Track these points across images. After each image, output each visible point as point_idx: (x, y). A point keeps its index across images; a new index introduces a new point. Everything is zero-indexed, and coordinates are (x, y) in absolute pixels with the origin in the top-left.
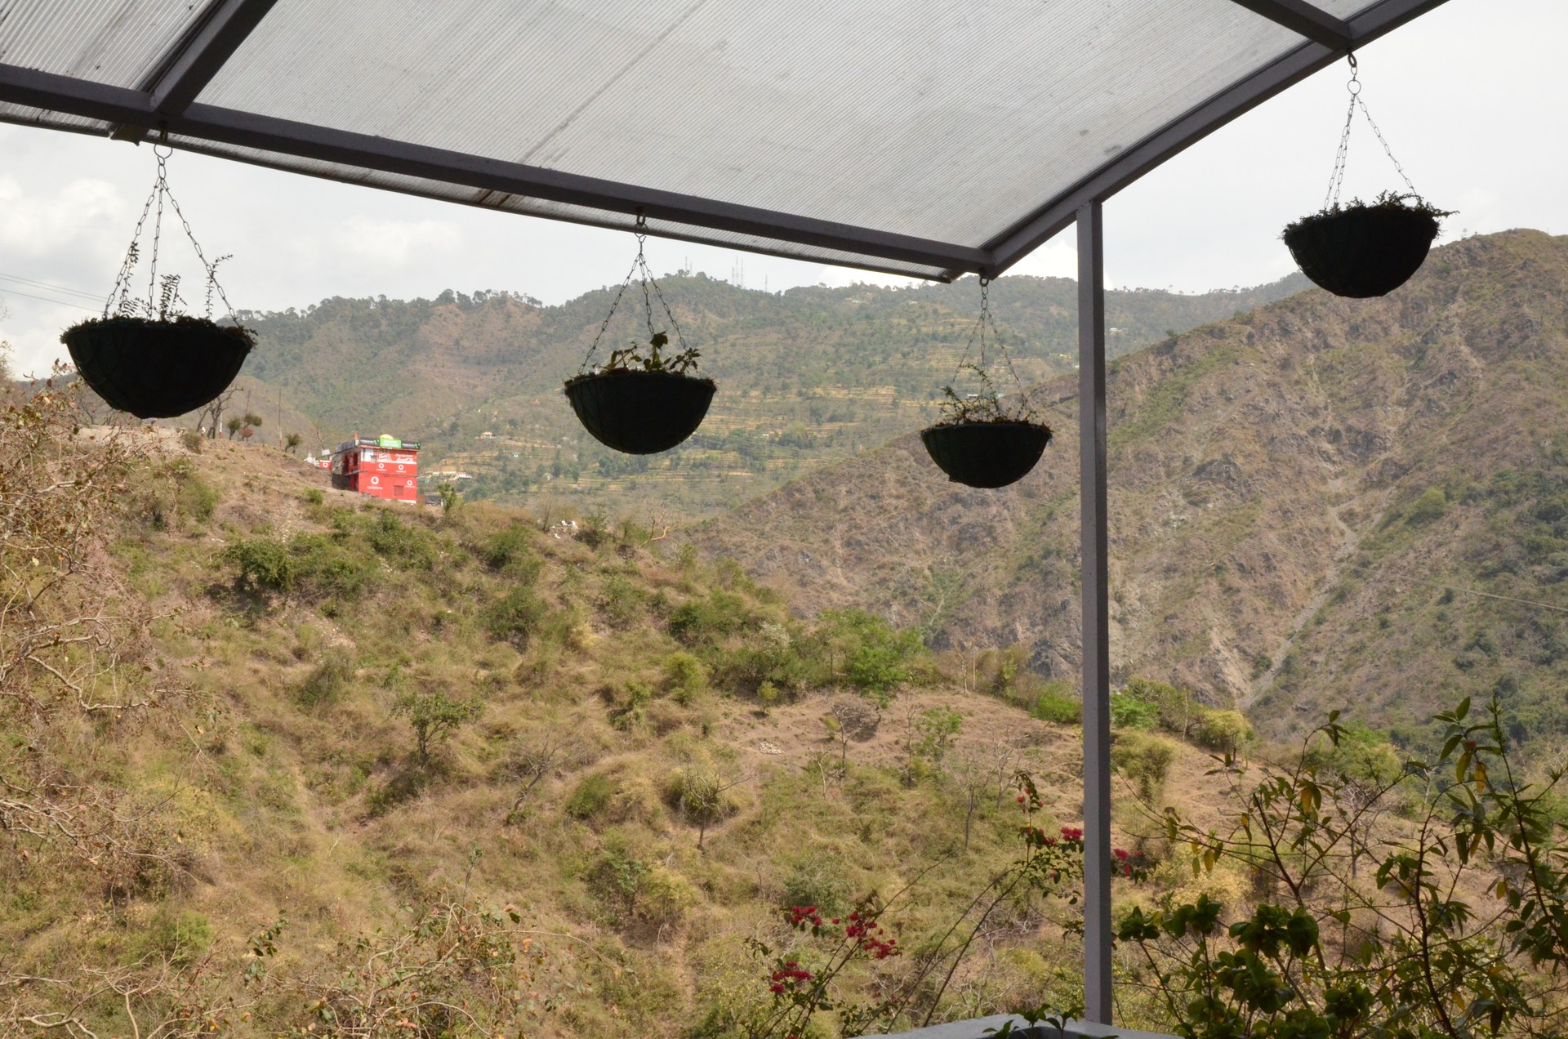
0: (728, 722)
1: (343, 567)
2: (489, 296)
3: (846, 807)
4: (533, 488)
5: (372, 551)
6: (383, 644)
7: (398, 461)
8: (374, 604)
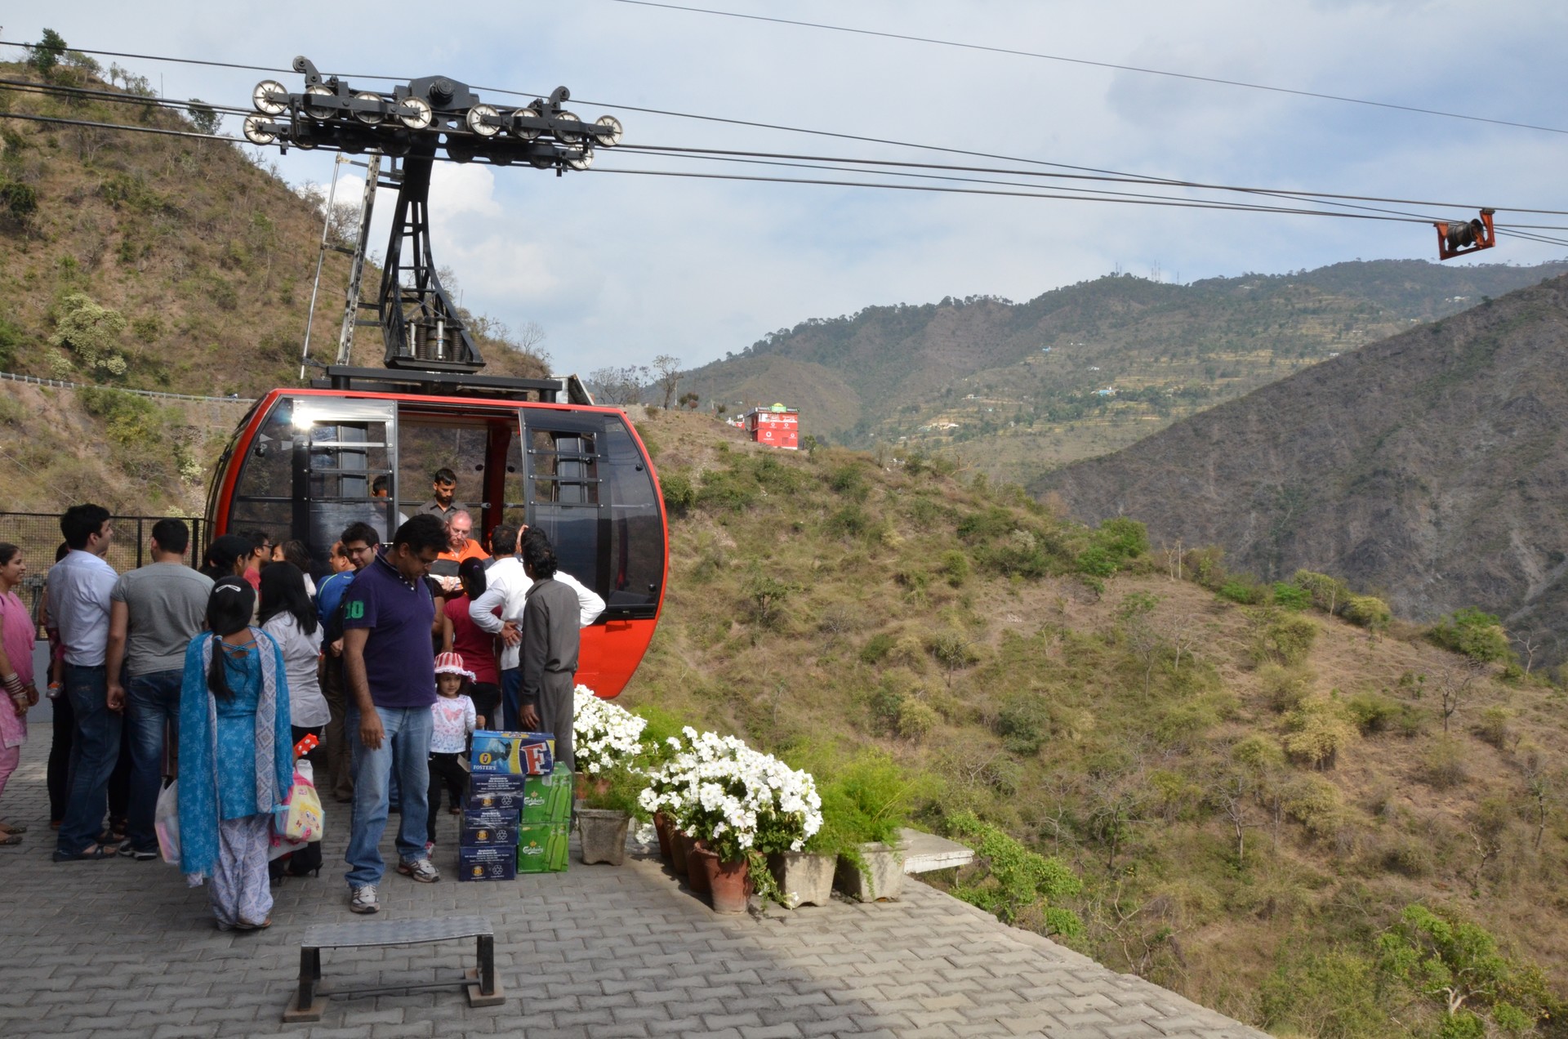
0: (986, 599)
1: (732, 493)
2: (975, 299)
3: (1061, 662)
4: (1001, 432)
5: (755, 482)
6: (755, 544)
7: (785, 421)
8: (753, 517)
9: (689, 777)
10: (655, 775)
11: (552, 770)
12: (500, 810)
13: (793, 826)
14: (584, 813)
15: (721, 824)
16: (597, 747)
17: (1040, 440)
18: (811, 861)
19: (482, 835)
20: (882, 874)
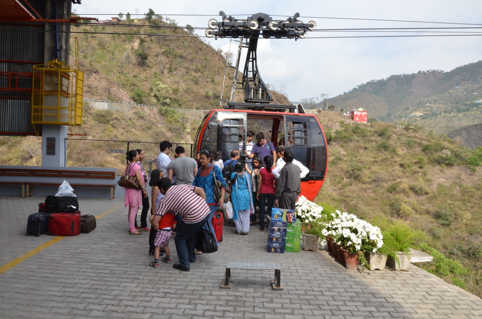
0: (432, 173)
1: (345, 137)
2: (430, 71)
3: (459, 195)
4: (439, 116)
5: (353, 133)
6: (352, 153)
7: (363, 113)
8: (352, 145)
9: (338, 226)
10: (327, 225)
11: (295, 221)
12: (280, 232)
13: (373, 244)
14: (305, 235)
15: (350, 242)
16: (308, 215)
17: (453, 119)
18: (379, 256)
19: (274, 239)
20: (403, 262)
